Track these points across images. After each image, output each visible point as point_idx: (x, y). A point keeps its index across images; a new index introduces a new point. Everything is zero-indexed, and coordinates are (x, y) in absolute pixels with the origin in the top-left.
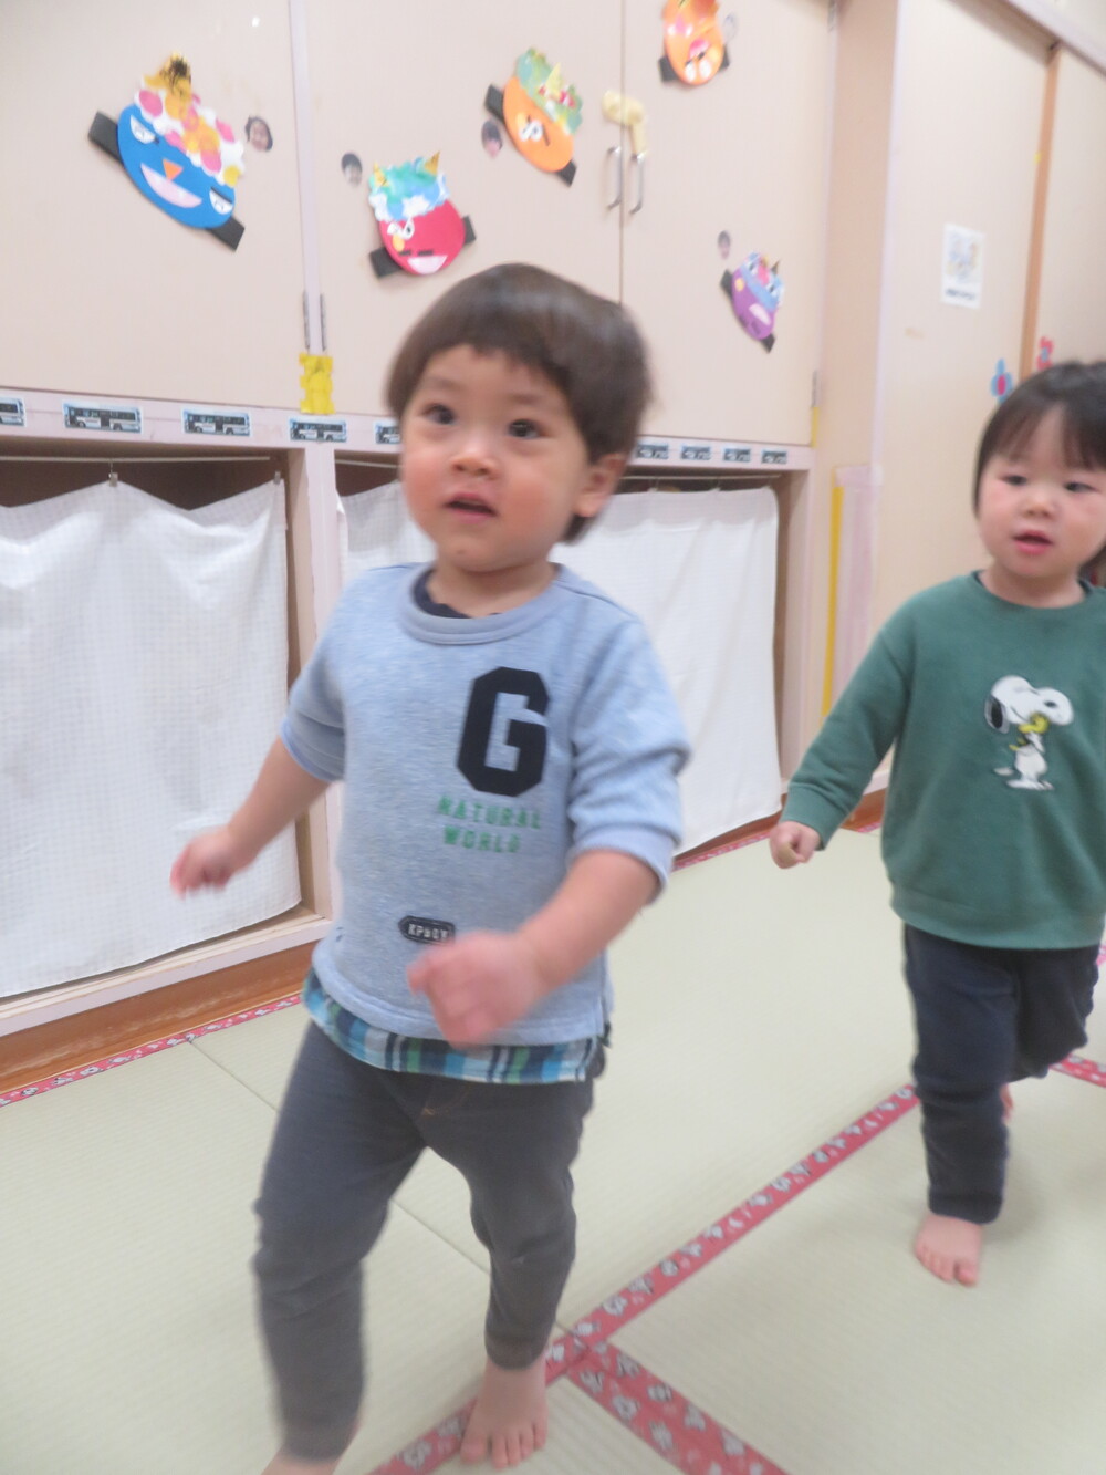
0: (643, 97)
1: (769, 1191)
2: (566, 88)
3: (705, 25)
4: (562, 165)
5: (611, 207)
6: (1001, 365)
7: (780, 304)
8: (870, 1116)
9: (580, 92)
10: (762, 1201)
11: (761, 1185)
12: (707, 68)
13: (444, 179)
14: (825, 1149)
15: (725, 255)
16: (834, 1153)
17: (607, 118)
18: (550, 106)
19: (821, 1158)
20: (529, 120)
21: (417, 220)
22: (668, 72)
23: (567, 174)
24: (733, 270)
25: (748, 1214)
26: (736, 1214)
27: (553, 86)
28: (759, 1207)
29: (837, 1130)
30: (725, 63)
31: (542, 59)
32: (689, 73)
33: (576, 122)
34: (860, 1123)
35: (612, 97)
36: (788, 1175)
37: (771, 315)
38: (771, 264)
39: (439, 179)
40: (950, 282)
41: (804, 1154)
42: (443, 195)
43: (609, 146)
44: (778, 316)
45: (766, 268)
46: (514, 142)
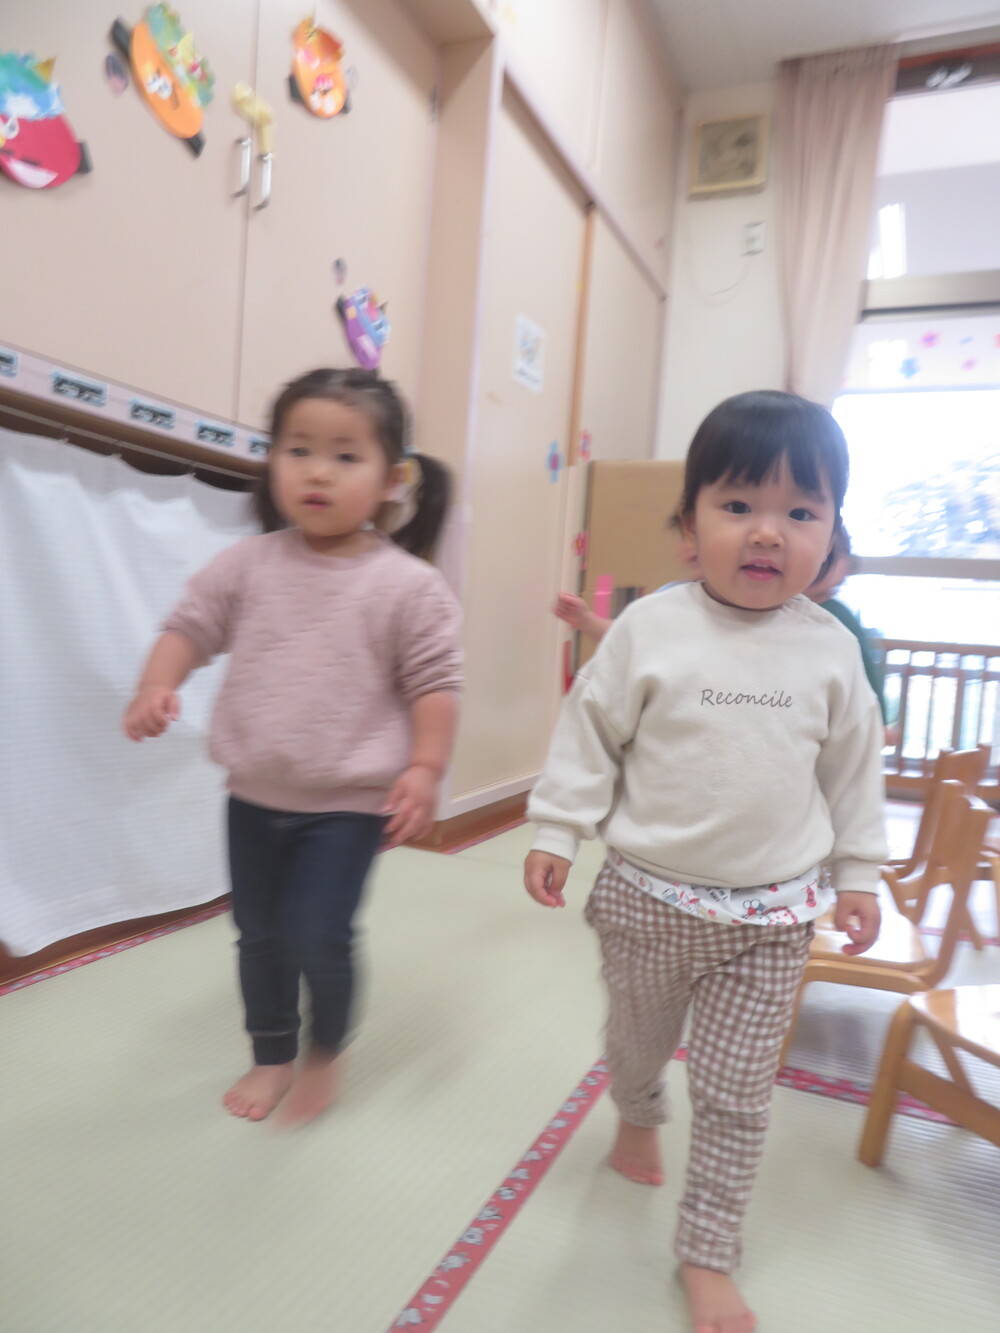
0: (271, 102)
1: (460, 1248)
2: (199, 59)
3: (329, 67)
4: (191, 133)
5: (238, 195)
6: (554, 446)
7: (386, 342)
8: (543, 1138)
9: (213, 68)
10: (456, 1262)
11: (450, 1242)
12: (330, 104)
13: (59, 90)
14: (509, 1183)
15: (340, 281)
16: (519, 1187)
17: (237, 107)
18: (181, 71)
19: (508, 1195)
20: (158, 73)
21: (23, 122)
22: (295, 92)
23: (195, 145)
24: (348, 296)
25: (444, 1283)
26: (429, 1286)
27: (184, 52)
28: (454, 1271)
29: (514, 1160)
30: (345, 109)
31: (174, 20)
32: (315, 101)
33: (206, 98)
34: (535, 1147)
35: (243, 91)
36: (476, 1223)
37: (378, 348)
38: (379, 304)
39: (53, 87)
40: (520, 363)
41: (486, 1194)
42: (56, 108)
43: (236, 136)
44: (384, 352)
45: (376, 307)
46: (140, 89)
